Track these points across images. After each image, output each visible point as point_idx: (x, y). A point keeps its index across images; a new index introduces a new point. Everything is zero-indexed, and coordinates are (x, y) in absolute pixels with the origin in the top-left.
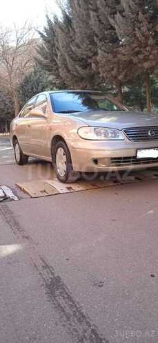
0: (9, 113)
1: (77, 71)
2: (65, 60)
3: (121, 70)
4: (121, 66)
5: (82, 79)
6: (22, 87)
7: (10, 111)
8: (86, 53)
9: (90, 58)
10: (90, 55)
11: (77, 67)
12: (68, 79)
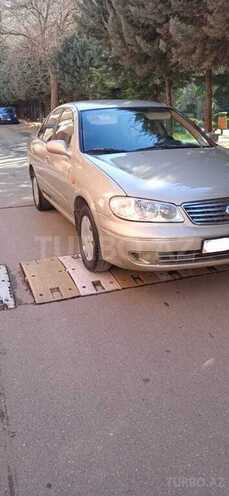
0: (43, 93)
1: (138, 46)
2: (120, 25)
3: (207, 52)
4: (208, 46)
5: (147, 57)
6: (60, 56)
7: (44, 90)
8: (152, 17)
9: (160, 25)
10: (159, 21)
11: (138, 38)
12: (124, 58)
